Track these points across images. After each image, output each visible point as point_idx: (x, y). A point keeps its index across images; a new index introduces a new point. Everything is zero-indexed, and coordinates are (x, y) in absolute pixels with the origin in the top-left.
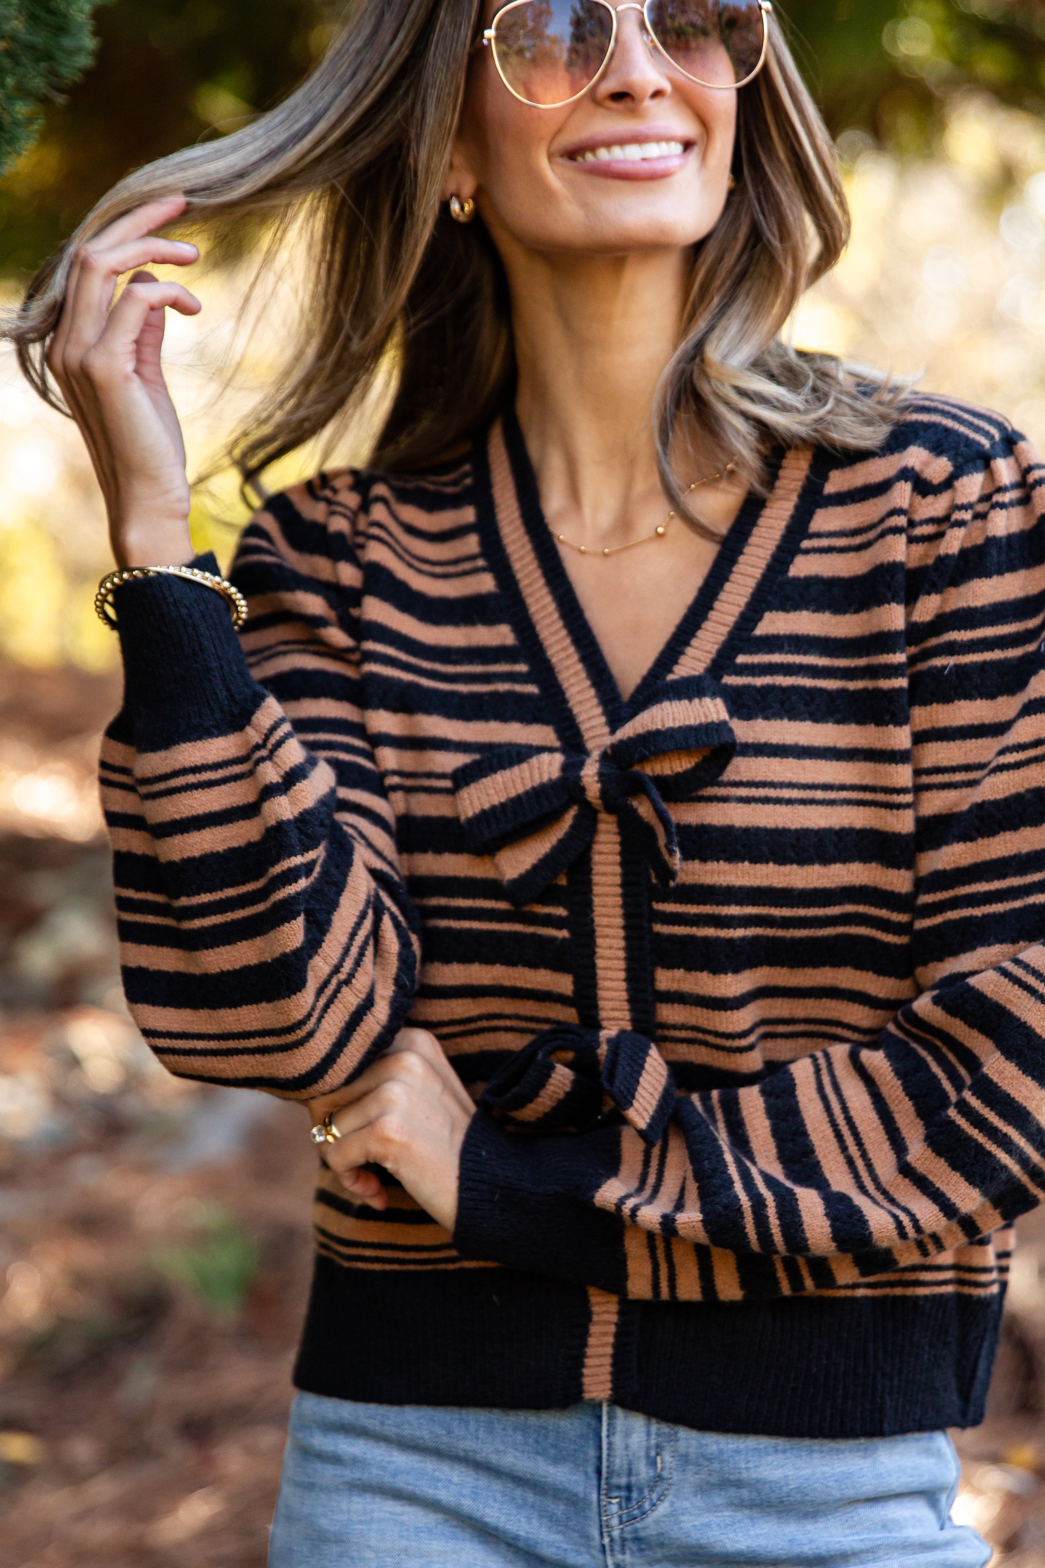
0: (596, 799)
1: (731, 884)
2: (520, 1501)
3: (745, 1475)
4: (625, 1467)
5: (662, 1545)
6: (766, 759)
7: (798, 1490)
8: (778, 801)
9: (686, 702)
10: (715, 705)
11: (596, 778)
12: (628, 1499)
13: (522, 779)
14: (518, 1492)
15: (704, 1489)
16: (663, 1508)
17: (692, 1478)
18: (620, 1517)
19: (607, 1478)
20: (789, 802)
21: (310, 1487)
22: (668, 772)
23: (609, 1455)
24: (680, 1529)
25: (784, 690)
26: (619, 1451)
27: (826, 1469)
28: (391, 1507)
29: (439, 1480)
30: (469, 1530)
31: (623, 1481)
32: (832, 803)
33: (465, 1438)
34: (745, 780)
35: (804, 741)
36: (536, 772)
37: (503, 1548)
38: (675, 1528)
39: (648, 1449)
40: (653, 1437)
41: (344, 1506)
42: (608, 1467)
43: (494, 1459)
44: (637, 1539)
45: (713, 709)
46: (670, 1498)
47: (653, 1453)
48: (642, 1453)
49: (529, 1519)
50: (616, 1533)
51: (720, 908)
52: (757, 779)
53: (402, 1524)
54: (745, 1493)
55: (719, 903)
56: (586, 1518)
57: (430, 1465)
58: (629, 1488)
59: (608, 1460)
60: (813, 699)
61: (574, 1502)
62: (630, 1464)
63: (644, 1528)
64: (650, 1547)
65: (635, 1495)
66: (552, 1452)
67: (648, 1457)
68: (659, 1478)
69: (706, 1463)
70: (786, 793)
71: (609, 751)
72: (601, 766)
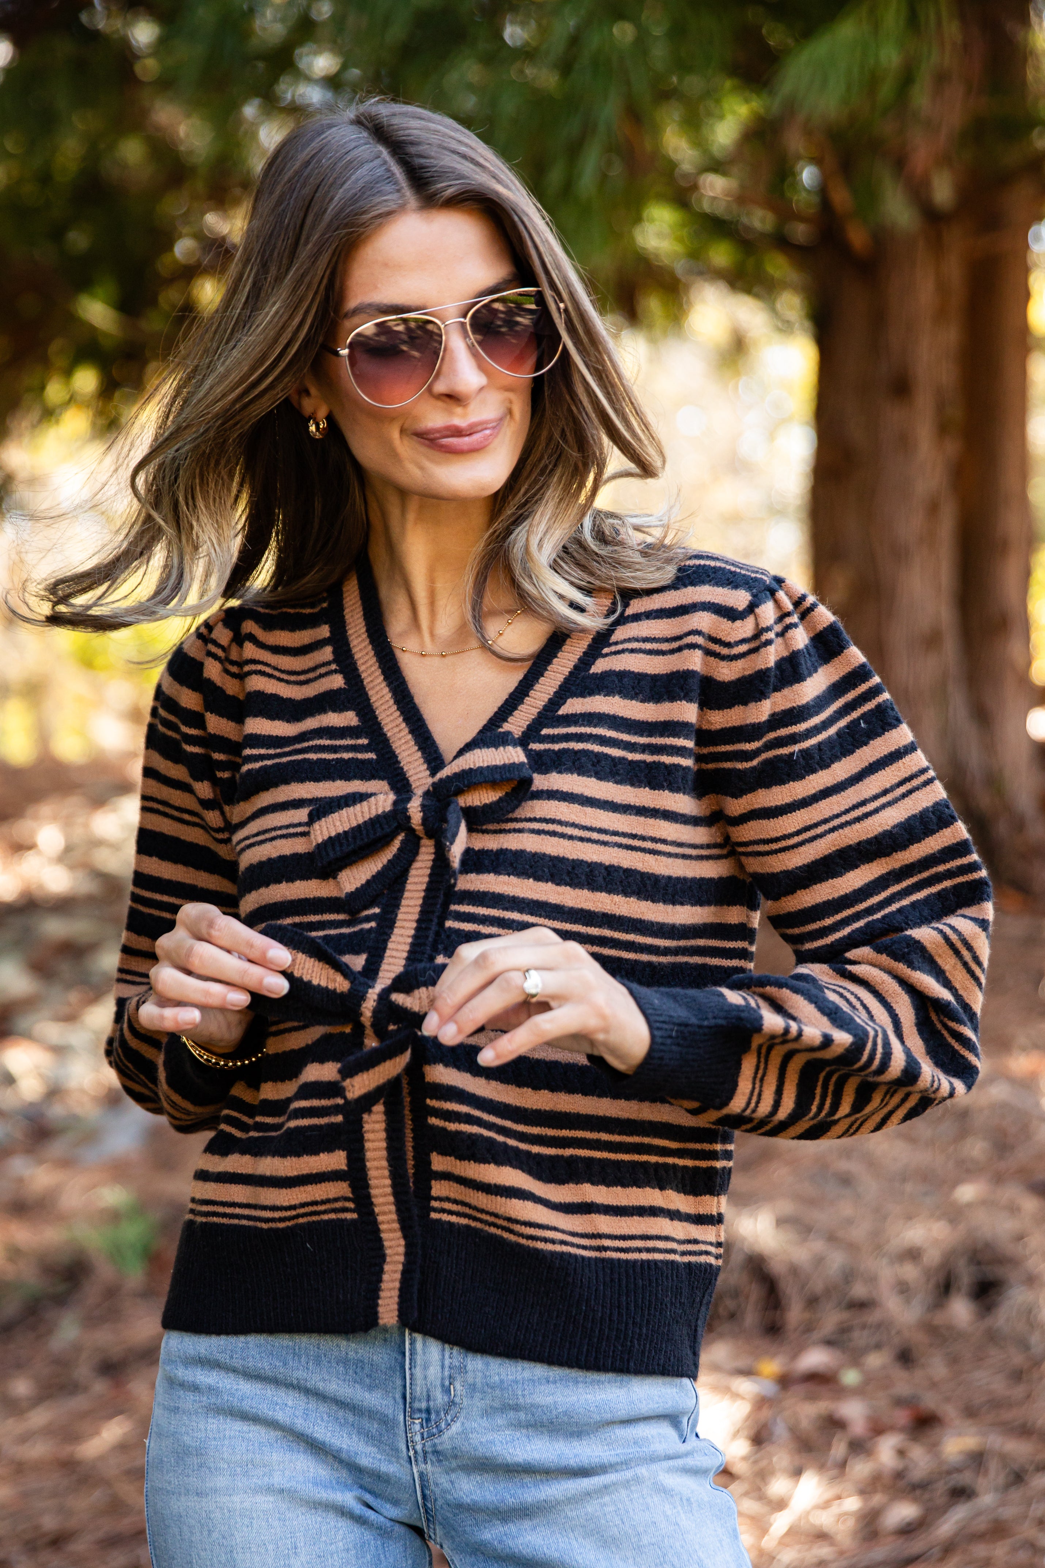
0: (419, 825)
1: (516, 895)
2: (342, 1421)
3: (521, 1401)
4: (425, 1394)
5: (456, 1457)
6: (557, 802)
7: (565, 1413)
8: (563, 836)
9: (494, 749)
10: (516, 752)
11: (419, 809)
12: (428, 1420)
13: (362, 812)
14: (341, 1413)
15: (487, 1413)
16: (456, 1428)
17: (478, 1403)
18: (422, 1434)
19: (410, 1403)
20: (571, 838)
21: (176, 1410)
22: (477, 803)
23: (411, 1384)
24: (470, 1444)
25: (576, 752)
26: (419, 1381)
27: (589, 1396)
28: (238, 1427)
29: (277, 1404)
30: (302, 1444)
31: (424, 1405)
32: (605, 844)
33: (298, 1369)
34: (538, 817)
35: (588, 793)
36: (374, 807)
37: (330, 1459)
38: (466, 1444)
39: (443, 1379)
40: (447, 1369)
41: (202, 1426)
42: (411, 1394)
43: (321, 1386)
44: (436, 1452)
45: (514, 754)
46: (461, 1419)
47: (447, 1383)
48: (438, 1383)
49: (349, 1434)
50: (419, 1447)
51: (505, 912)
52: (548, 817)
53: (249, 1440)
54: (522, 1415)
55: (506, 909)
56: (395, 1435)
57: (270, 1391)
58: (428, 1411)
59: (411, 1388)
60: (599, 762)
61: (385, 1422)
62: (428, 1391)
63: (441, 1443)
64: (447, 1459)
65: (433, 1416)
66: (368, 1381)
67: (443, 1386)
68: (452, 1403)
69: (490, 1391)
70: (569, 831)
71: (431, 789)
72: (424, 799)
